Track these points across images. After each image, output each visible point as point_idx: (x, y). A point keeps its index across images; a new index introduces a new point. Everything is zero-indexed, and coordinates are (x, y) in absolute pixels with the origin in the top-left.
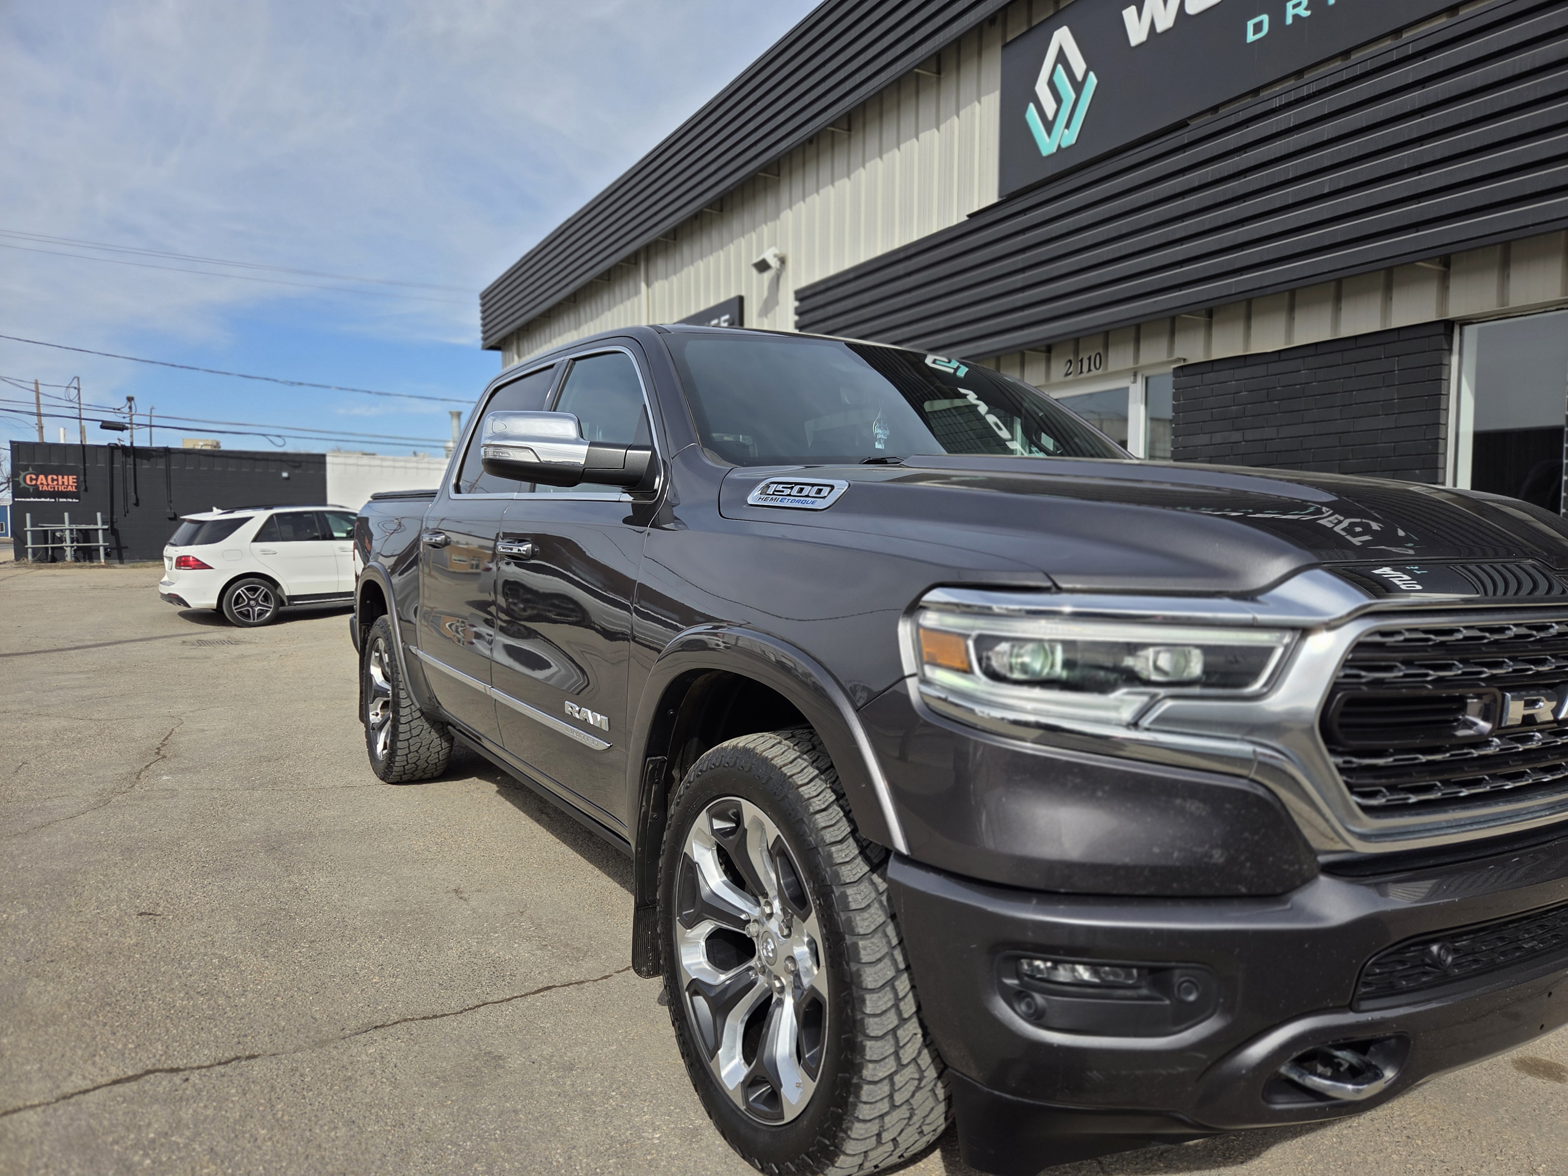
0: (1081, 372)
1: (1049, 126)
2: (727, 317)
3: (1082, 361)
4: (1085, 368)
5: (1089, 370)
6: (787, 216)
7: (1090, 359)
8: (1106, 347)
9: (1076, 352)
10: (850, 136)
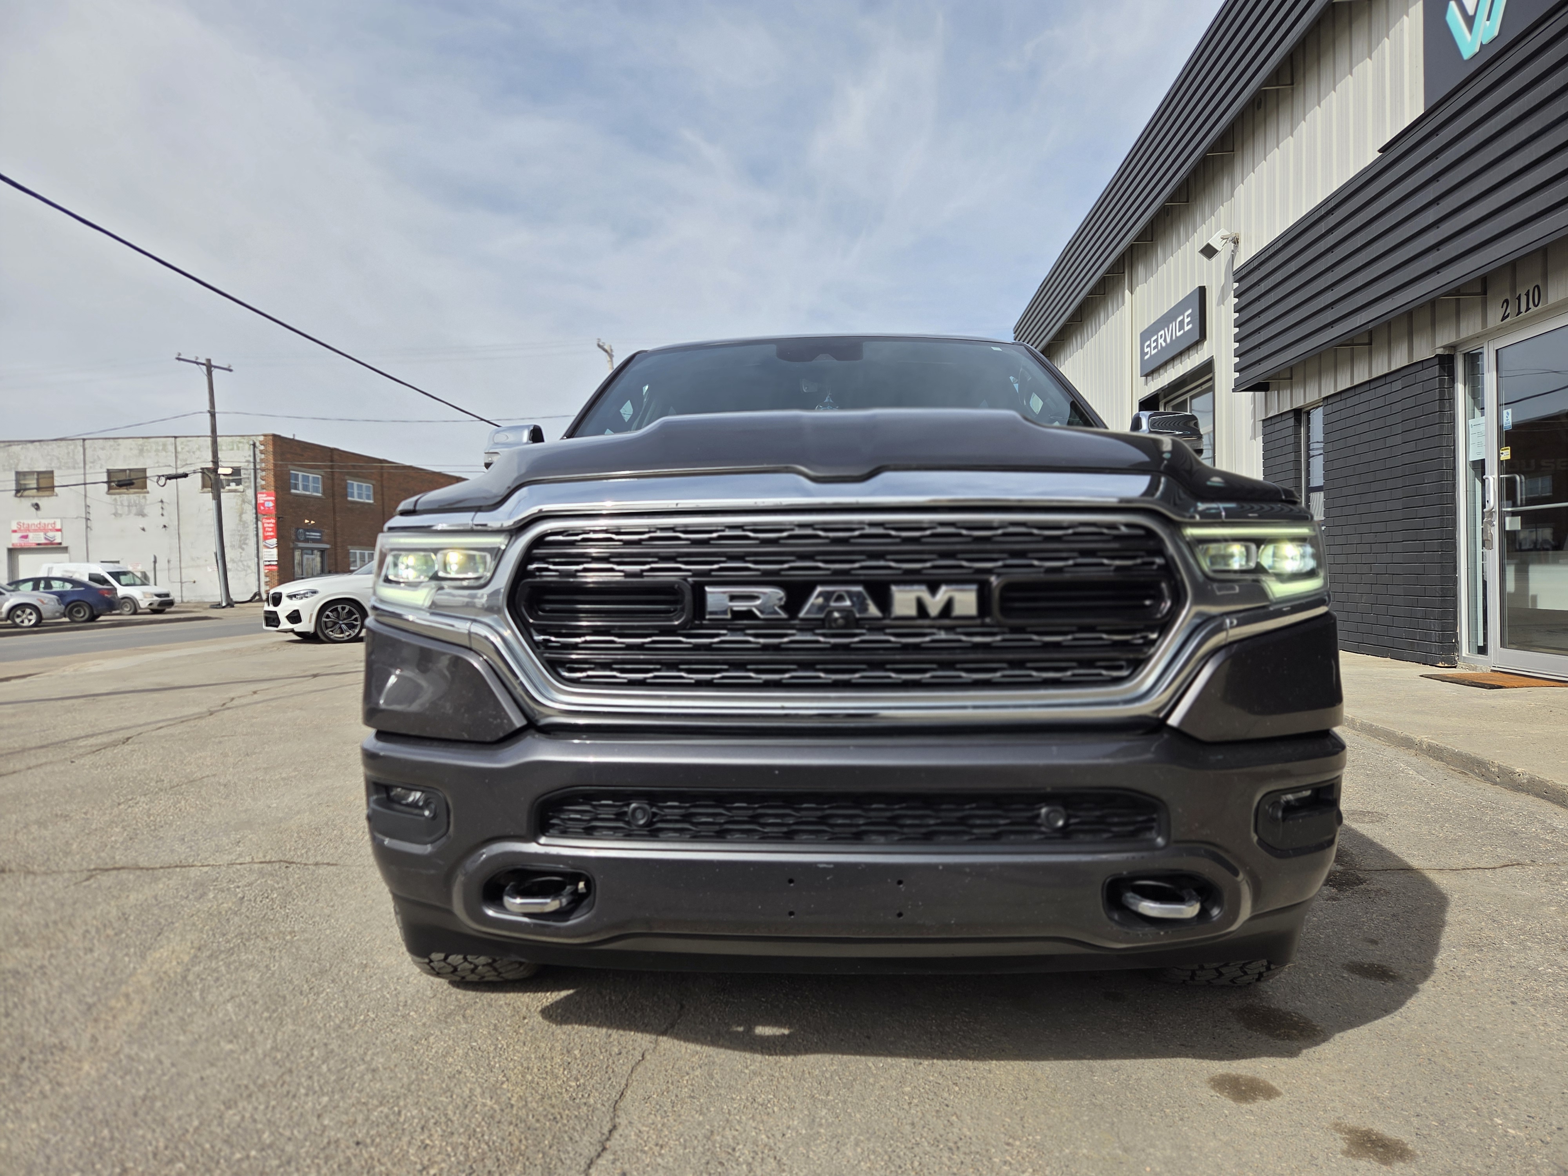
0: (1519, 313)
1: (1470, 21)
2: (1190, 311)
3: (1519, 298)
4: (1523, 308)
5: (1528, 309)
6: (1241, 190)
7: (1527, 295)
8: (1545, 276)
9: (1513, 289)
10: (1293, 90)
